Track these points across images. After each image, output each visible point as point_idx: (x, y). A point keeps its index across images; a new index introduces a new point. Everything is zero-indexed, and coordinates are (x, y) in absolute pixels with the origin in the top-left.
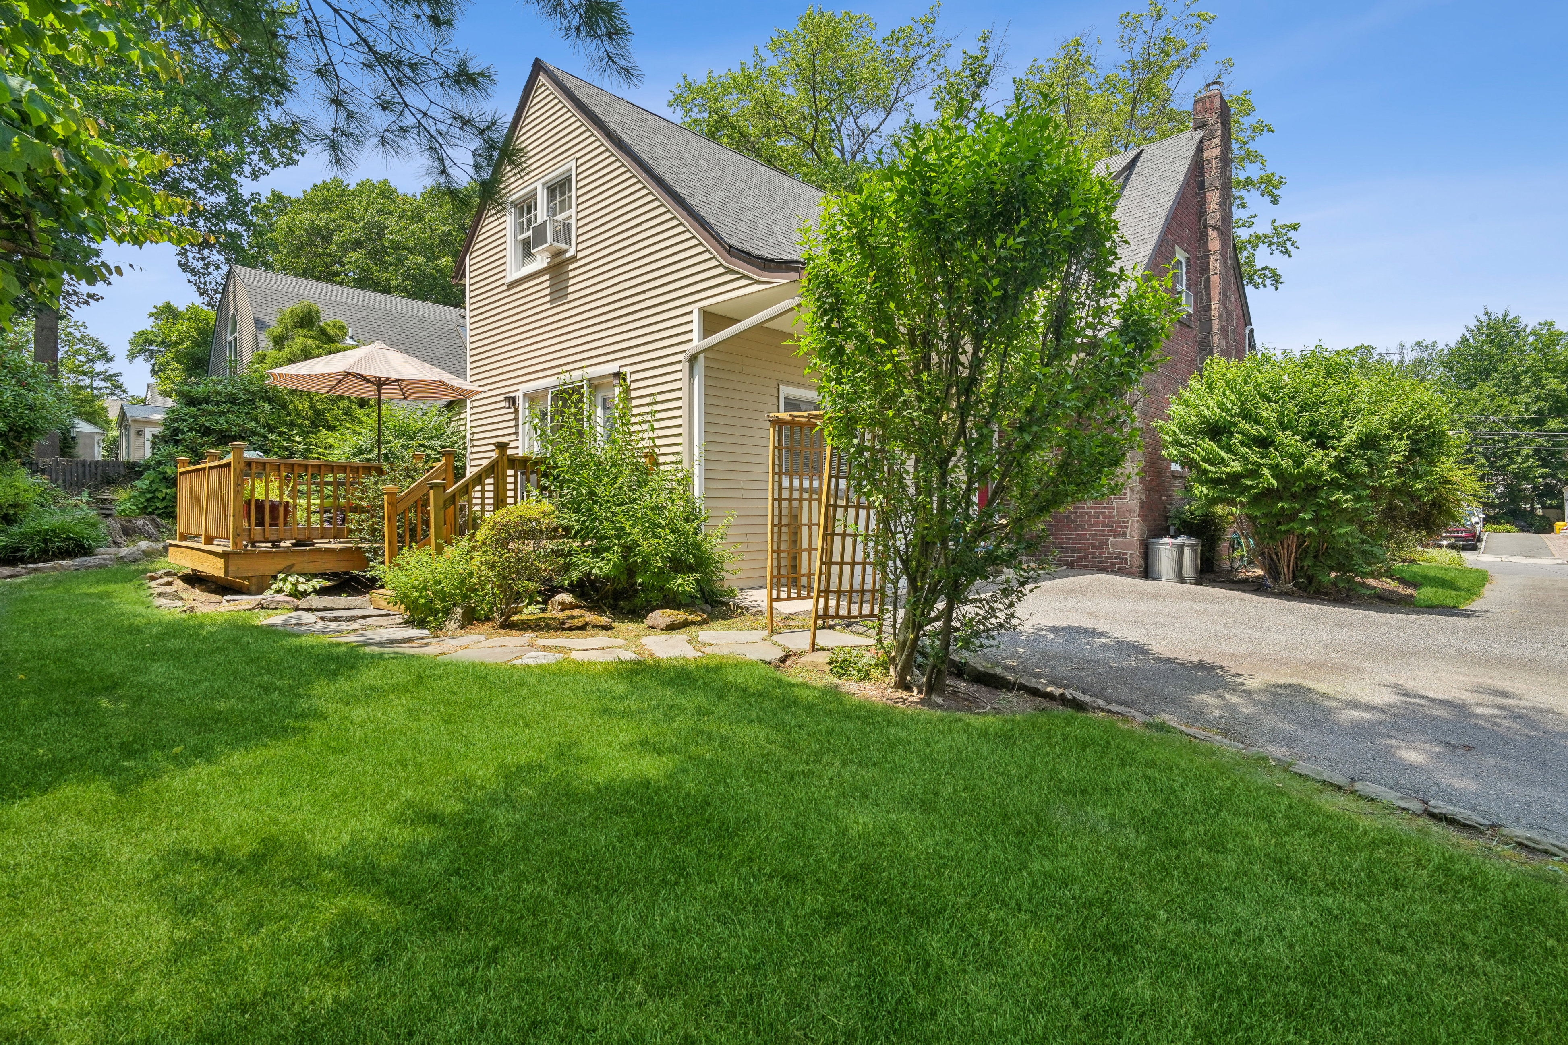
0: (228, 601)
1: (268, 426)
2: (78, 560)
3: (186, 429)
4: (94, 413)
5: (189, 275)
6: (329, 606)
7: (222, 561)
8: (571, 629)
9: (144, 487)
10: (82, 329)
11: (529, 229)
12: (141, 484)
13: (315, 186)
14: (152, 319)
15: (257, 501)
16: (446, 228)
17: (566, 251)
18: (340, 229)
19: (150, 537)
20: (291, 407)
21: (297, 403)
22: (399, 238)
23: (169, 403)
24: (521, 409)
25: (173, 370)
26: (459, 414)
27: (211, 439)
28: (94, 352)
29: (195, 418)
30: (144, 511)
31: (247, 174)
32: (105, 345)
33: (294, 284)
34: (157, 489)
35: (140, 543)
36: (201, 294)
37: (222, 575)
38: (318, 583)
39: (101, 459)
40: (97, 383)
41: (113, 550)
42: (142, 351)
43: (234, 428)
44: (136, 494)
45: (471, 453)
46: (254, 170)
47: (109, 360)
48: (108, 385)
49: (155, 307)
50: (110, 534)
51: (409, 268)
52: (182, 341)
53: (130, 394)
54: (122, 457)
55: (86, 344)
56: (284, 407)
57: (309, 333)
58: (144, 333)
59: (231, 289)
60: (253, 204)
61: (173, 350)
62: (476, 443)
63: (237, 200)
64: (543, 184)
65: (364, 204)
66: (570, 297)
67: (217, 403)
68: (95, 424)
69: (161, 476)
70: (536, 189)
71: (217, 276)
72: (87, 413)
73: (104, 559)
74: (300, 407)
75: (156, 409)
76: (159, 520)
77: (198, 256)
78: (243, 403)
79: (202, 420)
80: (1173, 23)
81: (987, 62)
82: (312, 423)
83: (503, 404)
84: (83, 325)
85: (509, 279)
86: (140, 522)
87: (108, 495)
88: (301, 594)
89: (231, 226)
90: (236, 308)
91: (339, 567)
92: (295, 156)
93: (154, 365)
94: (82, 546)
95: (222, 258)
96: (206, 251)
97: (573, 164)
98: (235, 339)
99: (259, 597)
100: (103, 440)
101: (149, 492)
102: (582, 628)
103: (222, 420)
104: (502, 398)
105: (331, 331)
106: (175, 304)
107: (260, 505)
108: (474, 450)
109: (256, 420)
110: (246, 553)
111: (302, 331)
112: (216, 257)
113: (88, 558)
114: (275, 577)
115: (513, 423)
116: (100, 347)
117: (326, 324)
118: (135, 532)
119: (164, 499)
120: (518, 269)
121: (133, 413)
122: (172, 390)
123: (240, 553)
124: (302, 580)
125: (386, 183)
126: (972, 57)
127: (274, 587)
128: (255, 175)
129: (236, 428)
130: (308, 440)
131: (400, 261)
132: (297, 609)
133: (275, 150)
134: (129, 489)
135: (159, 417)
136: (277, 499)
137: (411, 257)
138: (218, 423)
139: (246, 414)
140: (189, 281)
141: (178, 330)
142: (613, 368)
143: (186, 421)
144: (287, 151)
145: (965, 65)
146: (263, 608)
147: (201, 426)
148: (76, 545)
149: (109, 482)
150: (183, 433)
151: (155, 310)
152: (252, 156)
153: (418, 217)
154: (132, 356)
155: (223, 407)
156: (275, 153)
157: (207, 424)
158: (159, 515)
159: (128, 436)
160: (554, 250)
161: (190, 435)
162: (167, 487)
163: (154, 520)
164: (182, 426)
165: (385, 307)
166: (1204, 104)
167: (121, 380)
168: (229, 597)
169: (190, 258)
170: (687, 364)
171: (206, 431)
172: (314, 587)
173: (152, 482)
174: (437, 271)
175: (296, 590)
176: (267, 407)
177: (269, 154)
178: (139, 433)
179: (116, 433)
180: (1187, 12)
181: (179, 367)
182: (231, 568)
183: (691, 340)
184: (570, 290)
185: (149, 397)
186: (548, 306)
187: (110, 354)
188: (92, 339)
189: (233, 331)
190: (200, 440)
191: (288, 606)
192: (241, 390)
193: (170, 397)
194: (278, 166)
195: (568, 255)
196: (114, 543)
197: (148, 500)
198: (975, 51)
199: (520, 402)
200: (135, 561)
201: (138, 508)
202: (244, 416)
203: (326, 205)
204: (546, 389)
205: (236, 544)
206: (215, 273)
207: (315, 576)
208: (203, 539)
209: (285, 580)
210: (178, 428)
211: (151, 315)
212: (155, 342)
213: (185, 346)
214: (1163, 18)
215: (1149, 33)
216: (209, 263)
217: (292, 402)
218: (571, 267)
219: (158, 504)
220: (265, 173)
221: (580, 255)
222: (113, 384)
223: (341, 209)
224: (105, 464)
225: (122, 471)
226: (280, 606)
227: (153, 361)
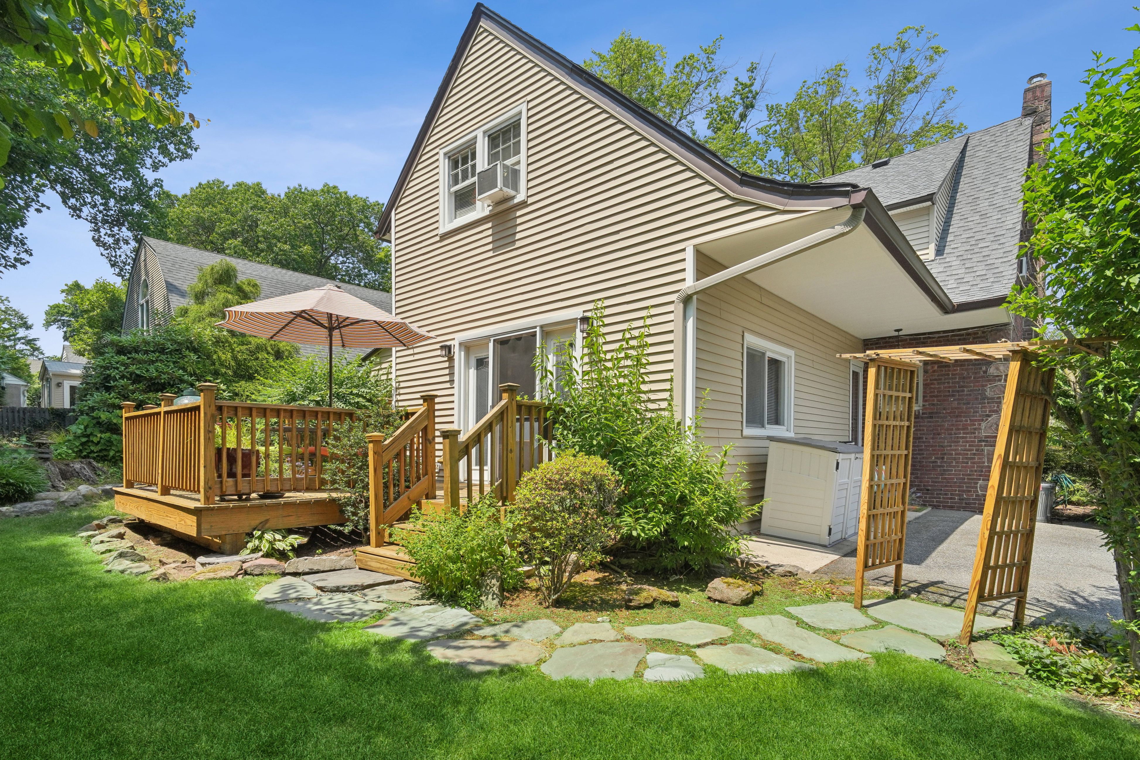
0: (203, 565)
1: (195, 374)
2: (19, 506)
3: (118, 377)
4: (18, 368)
5: (102, 249)
6: (316, 568)
7: (195, 518)
8: (639, 608)
9: (79, 432)
10: (6, 302)
11: (473, 175)
12: (76, 429)
13: (200, 184)
14: (64, 294)
15: (228, 449)
16: (308, 222)
17: (513, 197)
18: (220, 220)
19: (88, 480)
20: (215, 357)
21: (220, 354)
22: (269, 229)
23: (84, 360)
24: (456, 357)
25: (85, 333)
26: (380, 363)
27: (141, 386)
28: (16, 321)
29: (127, 366)
30: (79, 454)
31: (148, 166)
32: (25, 316)
33: (197, 254)
34: (91, 434)
35: (80, 487)
36: (113, 266)
37: (195, 535)
38: (296, 540)
39: (25, 406)
40: (20, 346)
41: (53, 494)
42: (55, 321)
43: (163, 376)
44: (71, 438)
45: (397, 401)
46: (154, 162)
47: (28, 327)
48: (28, 347)
49: (66, 285)
50: (49, 478)
51: (277, 254)
52: (93, 309)
53: (46, 355)
54: (44, 404)
55: (10, 315)
56: (209, 356)
57: (228, 289)
58: (57, 306)
59: (142, 258)
60: (156, 189)
61: (85, 316)
62: (402, 391)
63: (142, 184)
64: (485, 132)
65: (240, 200)
66: (518, 244)
67: (146, 352)
68: (20, 377)
69: (95, 421)
70: (476, 137)
71: (126, 250)
72: (13, 369)
73: (46, 505)
74: (223, 357)
75: (75, 365)
76: (95, 463)
77: (109, 232)
78: (170, 353)
79: (132, 368)
80: (915, 55)
81: (755, 88)
82: (235, 372)
83: (438, 353)
84: (7, 299)
85: (442, 231)
86: (77, 466)
87: (44, 440)
88: (282, 555)
89: (137, 207)
90: (147, 274)
91: (310, 521)
92: (189, 151)
93: (65, 332)
94: (22, 492)
95: (130, 234)
96: (116, 228)
97: (524, 108)
98: (147, 302)
99: (236, 558)
100: (27, 391)
101: (84, 436)
102: (649, 606)
103: (152, 368)
104: (438, 346)
105: (247, 288)
106: (82, 283)
107: (232, 455)
108: (399, 398)
109: (184, 369)
110: (220, 509)
111: (221, 288)
112: (125, 233)
113: (28, 504)
114: (251, 535)
115: (447, 371)
116: (21, 318)
117: (242, 282)
118: (72, 475)
119: (99, 442)
120: (451, 221)
121: (52, 368)
122: (85, 350)
123: (213, 509)
124: (278, 537)
125: (258, 184)
126: (742, 84)
127: (250, 545)
128: (156, 167)
129: (165, 376)
130: (231, 388)
131: (270, 248)
132: (284, 574)
133: (172, 145)
134: (63, 433)
135: (78, 372)
136: (249, 447)
137: (279, 245)
138: (148, 371)
139: (174, 363)
140: (102, 254)
141: (89, 300)
142: (577, 313)
143: (117, 368)
144: (182, 147)
145: (736, 92)
146: (246, 573)
147: (131, 374)
148: (16, 491)
149: (40, 427)
150: (115, 380)
151: (66, 288)
152: (152, 150)
153: (285, 212)
154: (48, 324)
155: (152, 356)
156: (171, 148)
157: (138, 372)
158: (94, 458)
159: (50, 388)
160: (500, 196)
161: (122, 382)
162: (101, 432)
163: (90, 463)
164: (114, 373)
165: (276, 277)
166: (1034, 93)
167: (38, 344)
168: (202, 559)
169: (102, 234)
170: (681, 305)
171: (137, 379)
172: (292, 545)
173: (86, 427)
174: (299, 256)
175: (273, 548)
176: (193, 357)
177: (167, 149)
178: (59, 385)
179: (37, 385)
180: (929, 45)
181: (90, 330)
182: (204, 526)
183: (684, 280)
184: (518, 236)
185: (65, 356)
186: (491, 254)
187: (30, 323)
188: (14, 310)
189: (145, 296)
190: (131, 387)
191: (274, 572)
192: (169, 340)
193: (84, 355)
194: (174, 159)
195: (516, 201)
196: (54, 487)
197: (83, 444)
198: (744, 79)
199: (456, 350)
200: (76, 505)
201: (74, 452)
202: (172, 366)
203: (209, 201)
204: (488, 337)
205: (207, 499)
206: (125, 247)
207: (290, 531)
208: (159, 490)
209: (260, 538)
210: (109, 376)
211: (63, 291)
212: (66, 313)
213: (95, 313)
214: (907, 50)
215: (894, 63)
216: (118, 240)
217: (215, 352)
218: (519, 213)
219: (92, 448)
220: (164, 165)
221: (530, 201)
222: (32, 347)
223: (221, 204)
224: (32, 411)
225: (47, 416)
226: (265, 571)
227: (65, 329)
